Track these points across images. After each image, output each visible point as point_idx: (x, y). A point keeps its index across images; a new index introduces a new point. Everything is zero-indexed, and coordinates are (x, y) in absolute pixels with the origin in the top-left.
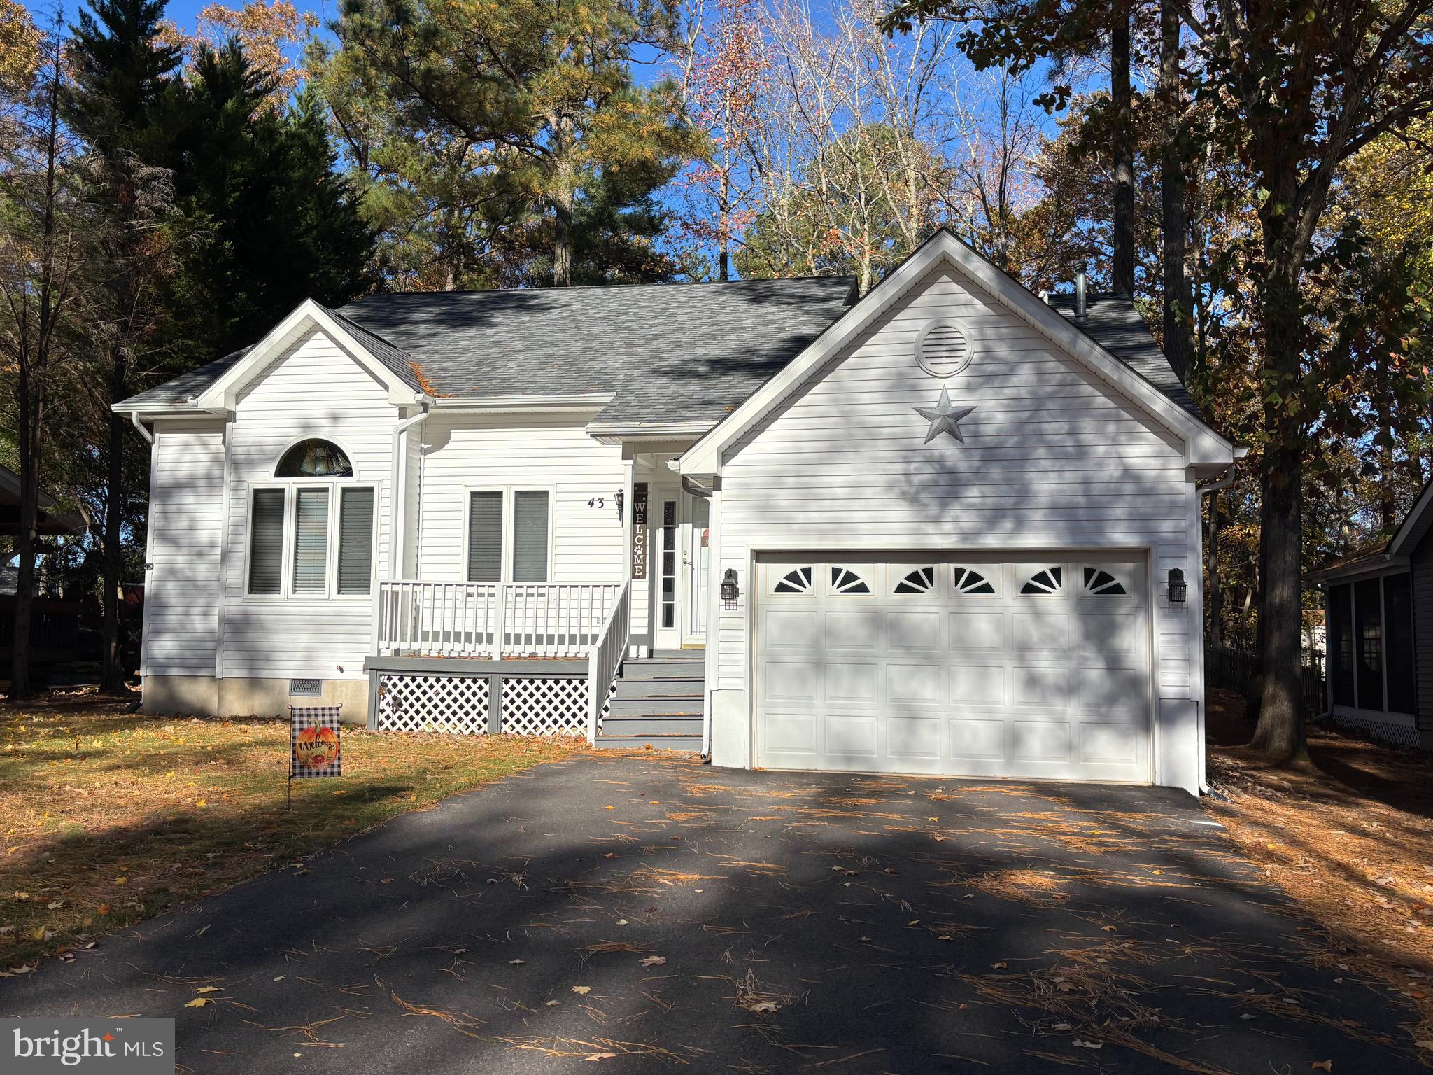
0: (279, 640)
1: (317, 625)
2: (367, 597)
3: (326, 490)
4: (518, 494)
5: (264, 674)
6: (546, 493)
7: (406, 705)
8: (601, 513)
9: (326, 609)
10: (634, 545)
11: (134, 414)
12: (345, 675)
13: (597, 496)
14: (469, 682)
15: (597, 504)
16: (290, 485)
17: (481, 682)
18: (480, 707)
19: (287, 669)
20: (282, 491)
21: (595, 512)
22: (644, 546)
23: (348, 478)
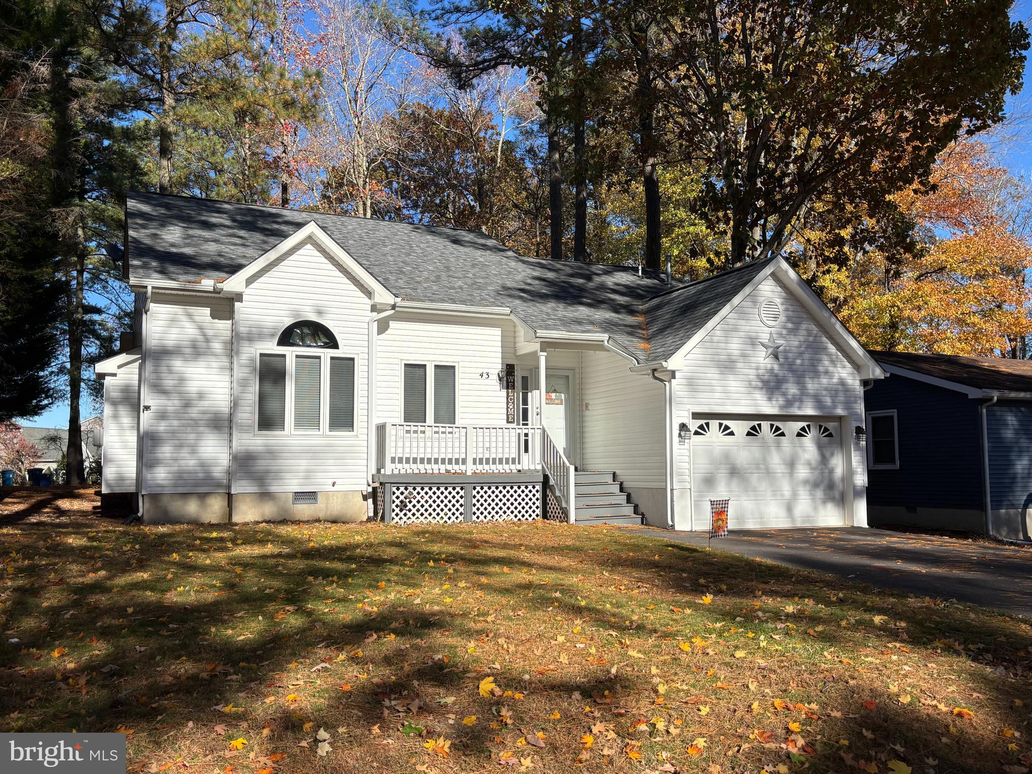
0: (284, 463)
1: (314, 453)
2: (351, 433)
3: (319, 358)
4: (436, 367)
5: (273, 489)
6: (454, 367)
7: (410, 506)
8: (487, 381)
9: (322, 441)
10: (508, 403)
11: (149, 289)
12: (336, 488)
13: (485, 371)
14: (450, 489)
15: (485, 376)
16: (290, 353)
17: (458, 489)
18: (458, 505)
19: (291, 484)
20: (284, 356)
21: (483, 381)
22: (513, 403)
23: (336, 351)
